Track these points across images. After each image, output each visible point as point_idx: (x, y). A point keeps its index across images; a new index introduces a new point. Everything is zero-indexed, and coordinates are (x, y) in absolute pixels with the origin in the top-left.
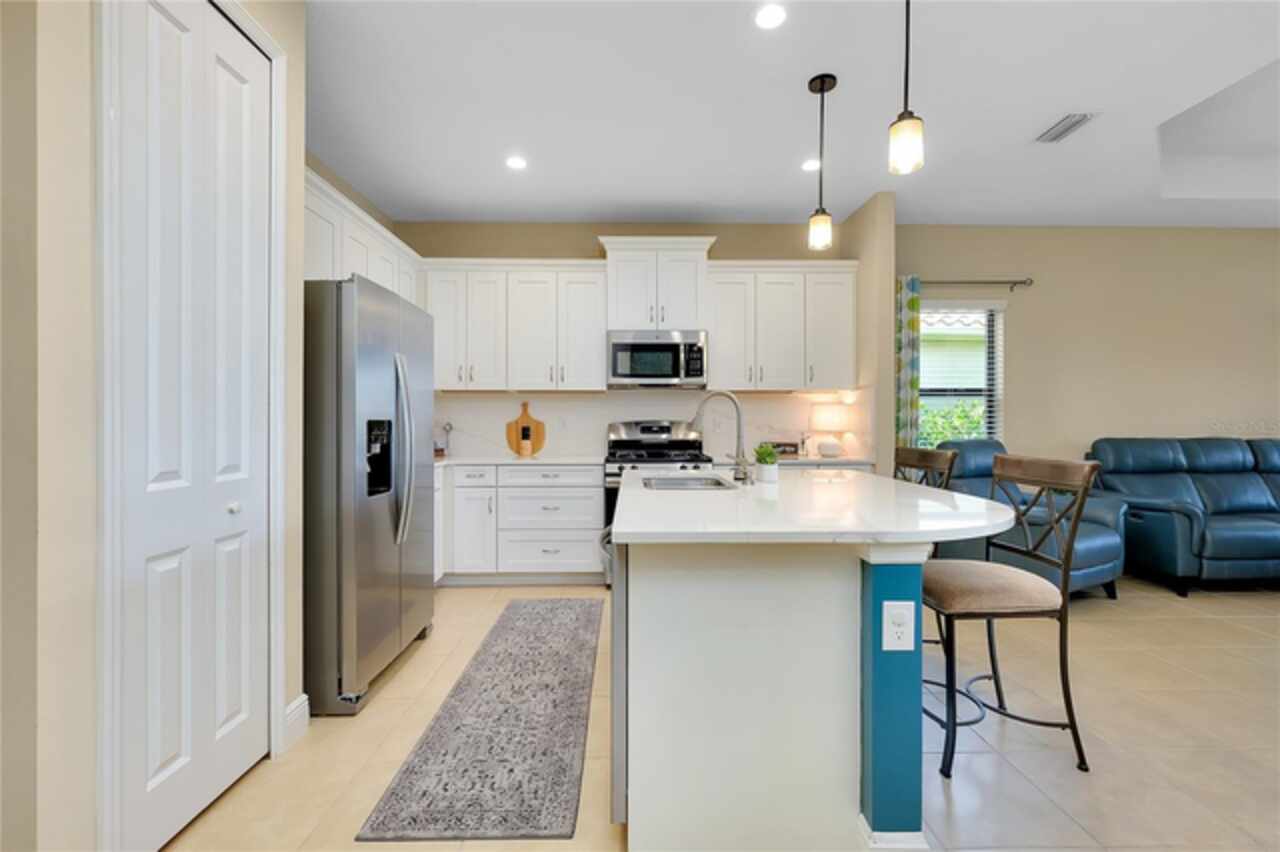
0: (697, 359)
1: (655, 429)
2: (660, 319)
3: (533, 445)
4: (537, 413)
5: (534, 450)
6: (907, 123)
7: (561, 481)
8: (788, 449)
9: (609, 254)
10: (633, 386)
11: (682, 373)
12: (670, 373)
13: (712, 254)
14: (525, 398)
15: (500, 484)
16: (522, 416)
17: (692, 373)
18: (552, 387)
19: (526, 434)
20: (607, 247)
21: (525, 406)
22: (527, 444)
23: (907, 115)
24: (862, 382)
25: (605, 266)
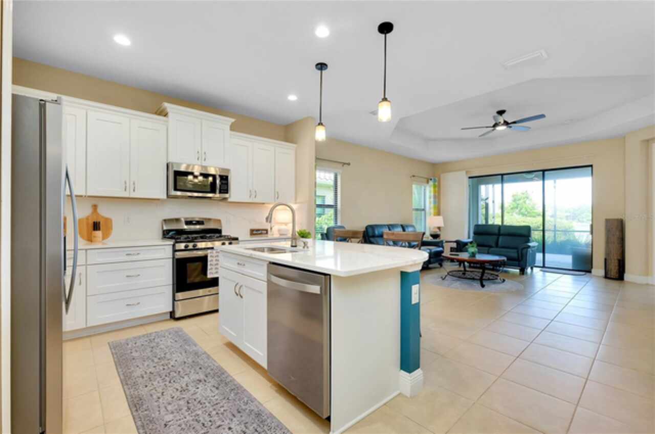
0: (225, 184)
1: (194, 222)
2: (203, 159)
3: (103, 234)
4: (105, 212)
5: (105, 237)
6: (385, 103)
7: (140, 257)
8: (263, 232)
9: (170, 115)
10: (182, 197)
11: (218, 191)
12: (209, 190)
13: (233, 128)
14: (96, 201)
15: (88, 263)
16: (93, 213)
17: (222, 191)
18: (126, 195)
19: (96, 226)
20: (168, 110)
21: (95, 207)
22: (99, 233)
23: (385, 99)
24: (298, 201)
25: (167, 122)
